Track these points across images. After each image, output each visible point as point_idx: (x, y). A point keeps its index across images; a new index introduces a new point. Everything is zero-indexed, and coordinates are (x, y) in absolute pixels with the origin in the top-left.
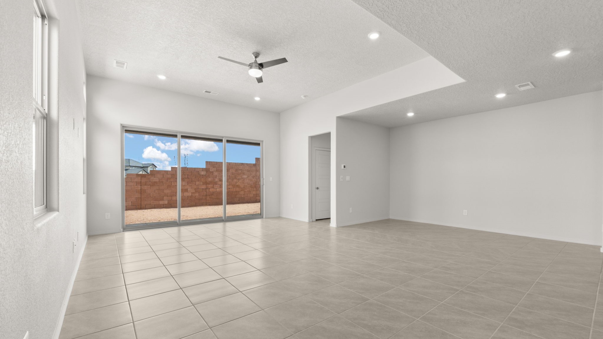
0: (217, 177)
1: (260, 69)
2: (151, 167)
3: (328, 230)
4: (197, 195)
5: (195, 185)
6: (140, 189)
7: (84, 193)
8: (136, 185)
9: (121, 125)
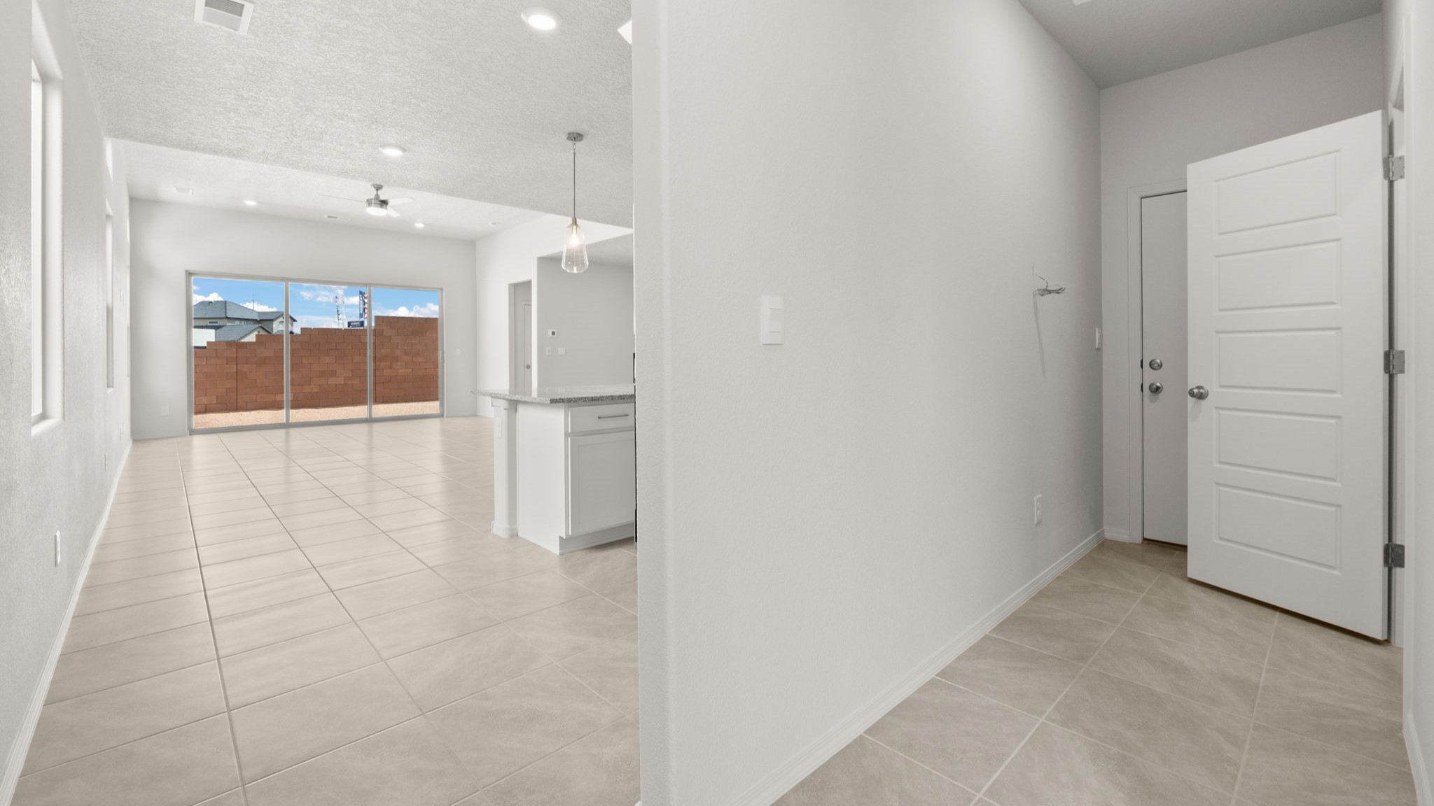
0: (399, 347)
1: (381, 206)
2: (281, 319)
4: (357, 383)
5: (352, 362)
6: (235, 370)
8: (227, 364)
9: (187, 271)
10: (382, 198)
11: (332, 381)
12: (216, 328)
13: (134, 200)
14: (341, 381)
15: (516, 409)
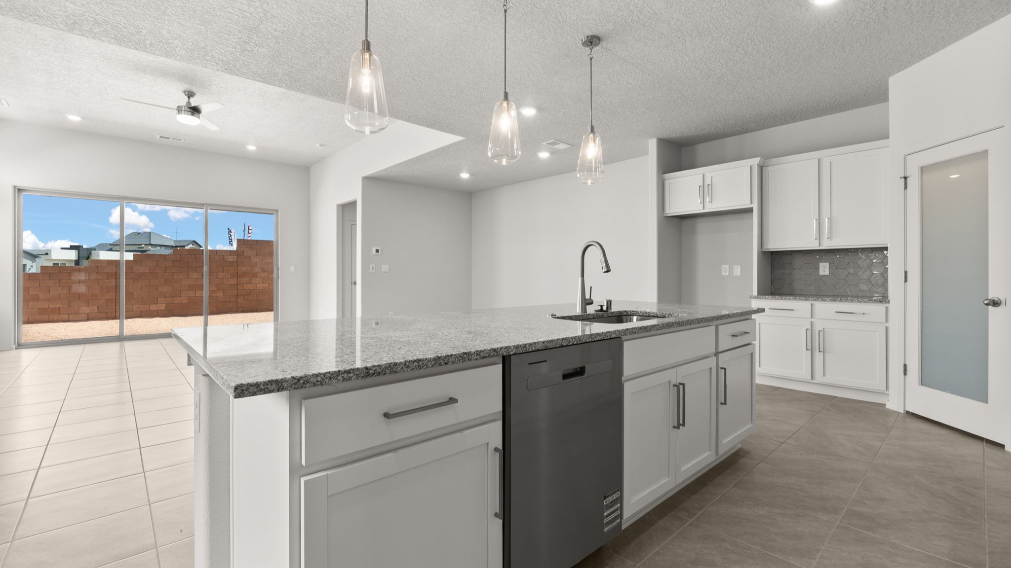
0: (258, 266)
1: (193, 114)
4: (220, 294)
5: (217, 278)
6: (114, 284)
8: (107, 279)
9: (15, 187)
10: (193, 105)
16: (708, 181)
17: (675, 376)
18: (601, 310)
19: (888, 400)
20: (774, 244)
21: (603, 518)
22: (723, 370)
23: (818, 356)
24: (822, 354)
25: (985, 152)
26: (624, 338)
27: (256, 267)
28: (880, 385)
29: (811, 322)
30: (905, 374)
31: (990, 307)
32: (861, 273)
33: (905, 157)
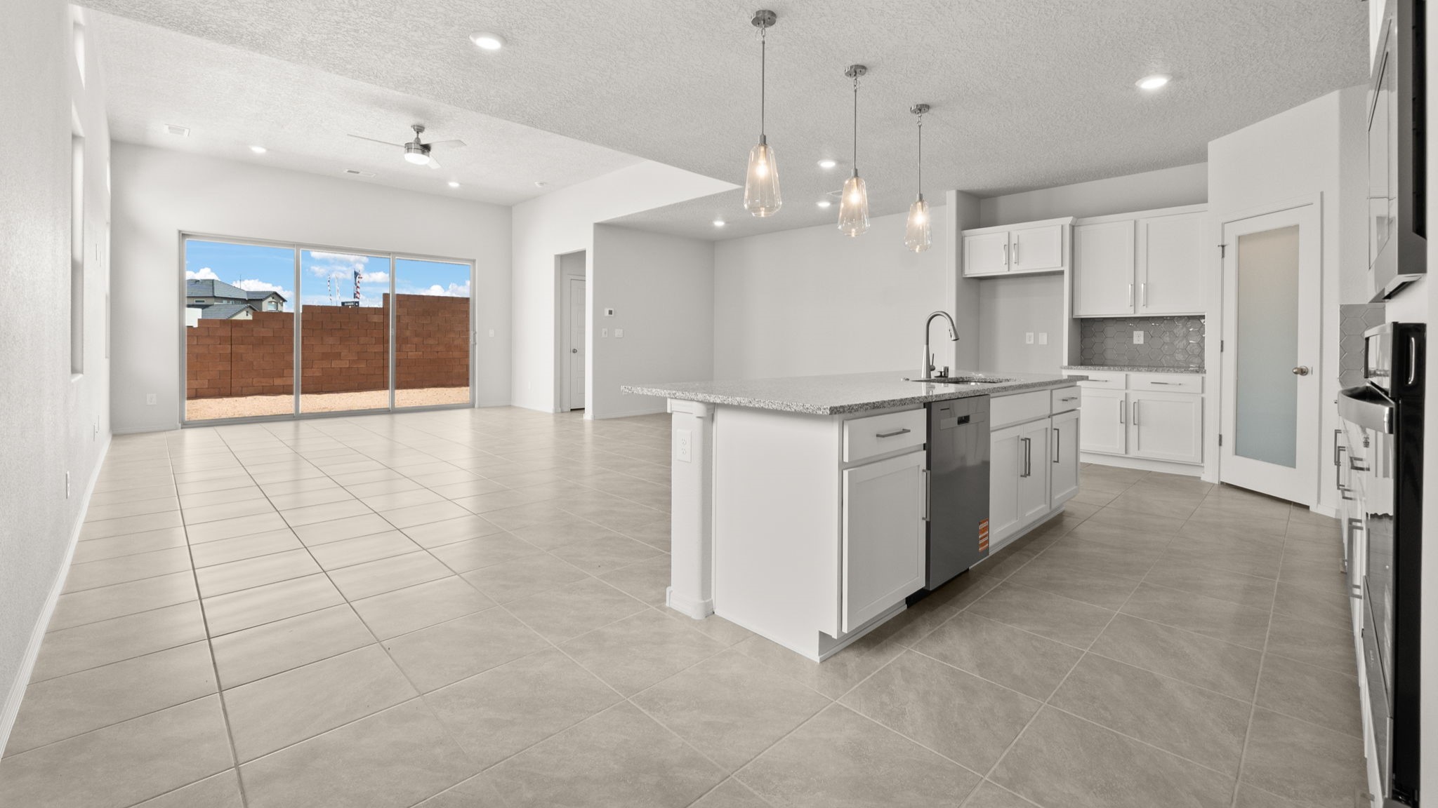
0: (409, 328)
1: (423, 152)
2: (270, 299)
3: (582, 424)
4: (362, 365)
5: (358, 343)
6: (229, 351)
7: (106, 357)
8: (220, 344)
9: (180, 231)
10: (423, 142)
11: (336, 364)
12: (203, 307)
13: (115, 143)
14: (344, 364)
15: (713, 415)
16: (1014, 240)
17: (1023, 432)
18: (941, 376)
19: (1203, 473)
20: (1086, 311)
21: (978, 540)
22: (1056, 431)
23: (1133, 430)
24: (1137, 426)
25: (1296, 228)
26: (992, 395)
27: (408, 329)
28: (1194, 457)
29: (1126, 394)
30: (1220, 444)
31: (1299, 376)
32: (1177, 342)
33: (1223, 224)
